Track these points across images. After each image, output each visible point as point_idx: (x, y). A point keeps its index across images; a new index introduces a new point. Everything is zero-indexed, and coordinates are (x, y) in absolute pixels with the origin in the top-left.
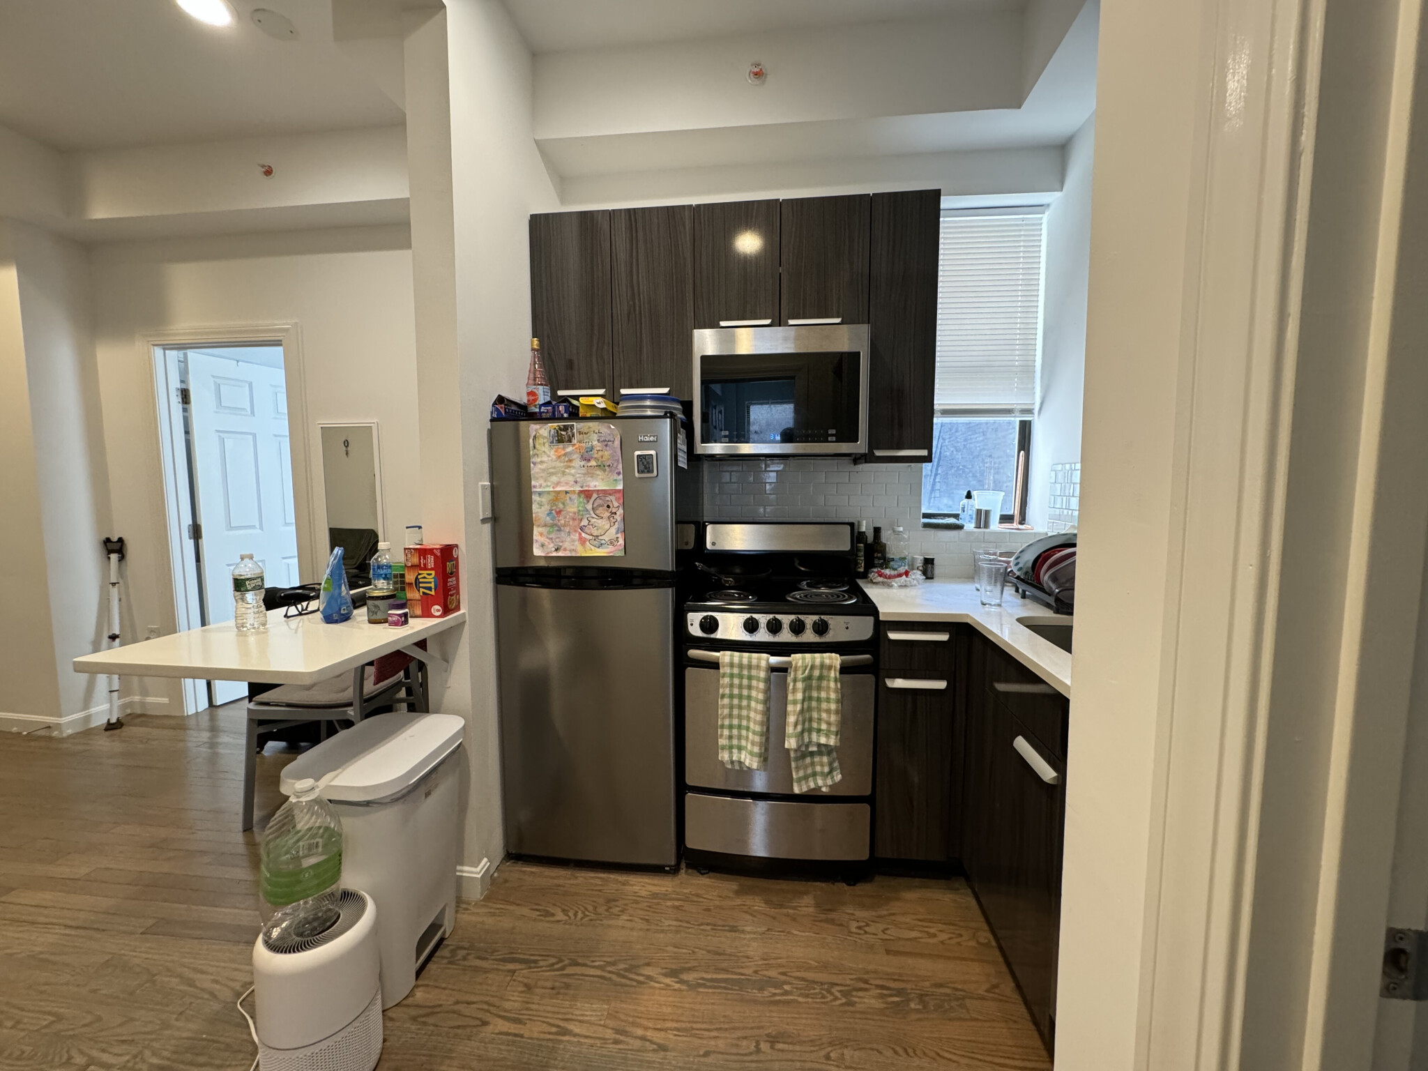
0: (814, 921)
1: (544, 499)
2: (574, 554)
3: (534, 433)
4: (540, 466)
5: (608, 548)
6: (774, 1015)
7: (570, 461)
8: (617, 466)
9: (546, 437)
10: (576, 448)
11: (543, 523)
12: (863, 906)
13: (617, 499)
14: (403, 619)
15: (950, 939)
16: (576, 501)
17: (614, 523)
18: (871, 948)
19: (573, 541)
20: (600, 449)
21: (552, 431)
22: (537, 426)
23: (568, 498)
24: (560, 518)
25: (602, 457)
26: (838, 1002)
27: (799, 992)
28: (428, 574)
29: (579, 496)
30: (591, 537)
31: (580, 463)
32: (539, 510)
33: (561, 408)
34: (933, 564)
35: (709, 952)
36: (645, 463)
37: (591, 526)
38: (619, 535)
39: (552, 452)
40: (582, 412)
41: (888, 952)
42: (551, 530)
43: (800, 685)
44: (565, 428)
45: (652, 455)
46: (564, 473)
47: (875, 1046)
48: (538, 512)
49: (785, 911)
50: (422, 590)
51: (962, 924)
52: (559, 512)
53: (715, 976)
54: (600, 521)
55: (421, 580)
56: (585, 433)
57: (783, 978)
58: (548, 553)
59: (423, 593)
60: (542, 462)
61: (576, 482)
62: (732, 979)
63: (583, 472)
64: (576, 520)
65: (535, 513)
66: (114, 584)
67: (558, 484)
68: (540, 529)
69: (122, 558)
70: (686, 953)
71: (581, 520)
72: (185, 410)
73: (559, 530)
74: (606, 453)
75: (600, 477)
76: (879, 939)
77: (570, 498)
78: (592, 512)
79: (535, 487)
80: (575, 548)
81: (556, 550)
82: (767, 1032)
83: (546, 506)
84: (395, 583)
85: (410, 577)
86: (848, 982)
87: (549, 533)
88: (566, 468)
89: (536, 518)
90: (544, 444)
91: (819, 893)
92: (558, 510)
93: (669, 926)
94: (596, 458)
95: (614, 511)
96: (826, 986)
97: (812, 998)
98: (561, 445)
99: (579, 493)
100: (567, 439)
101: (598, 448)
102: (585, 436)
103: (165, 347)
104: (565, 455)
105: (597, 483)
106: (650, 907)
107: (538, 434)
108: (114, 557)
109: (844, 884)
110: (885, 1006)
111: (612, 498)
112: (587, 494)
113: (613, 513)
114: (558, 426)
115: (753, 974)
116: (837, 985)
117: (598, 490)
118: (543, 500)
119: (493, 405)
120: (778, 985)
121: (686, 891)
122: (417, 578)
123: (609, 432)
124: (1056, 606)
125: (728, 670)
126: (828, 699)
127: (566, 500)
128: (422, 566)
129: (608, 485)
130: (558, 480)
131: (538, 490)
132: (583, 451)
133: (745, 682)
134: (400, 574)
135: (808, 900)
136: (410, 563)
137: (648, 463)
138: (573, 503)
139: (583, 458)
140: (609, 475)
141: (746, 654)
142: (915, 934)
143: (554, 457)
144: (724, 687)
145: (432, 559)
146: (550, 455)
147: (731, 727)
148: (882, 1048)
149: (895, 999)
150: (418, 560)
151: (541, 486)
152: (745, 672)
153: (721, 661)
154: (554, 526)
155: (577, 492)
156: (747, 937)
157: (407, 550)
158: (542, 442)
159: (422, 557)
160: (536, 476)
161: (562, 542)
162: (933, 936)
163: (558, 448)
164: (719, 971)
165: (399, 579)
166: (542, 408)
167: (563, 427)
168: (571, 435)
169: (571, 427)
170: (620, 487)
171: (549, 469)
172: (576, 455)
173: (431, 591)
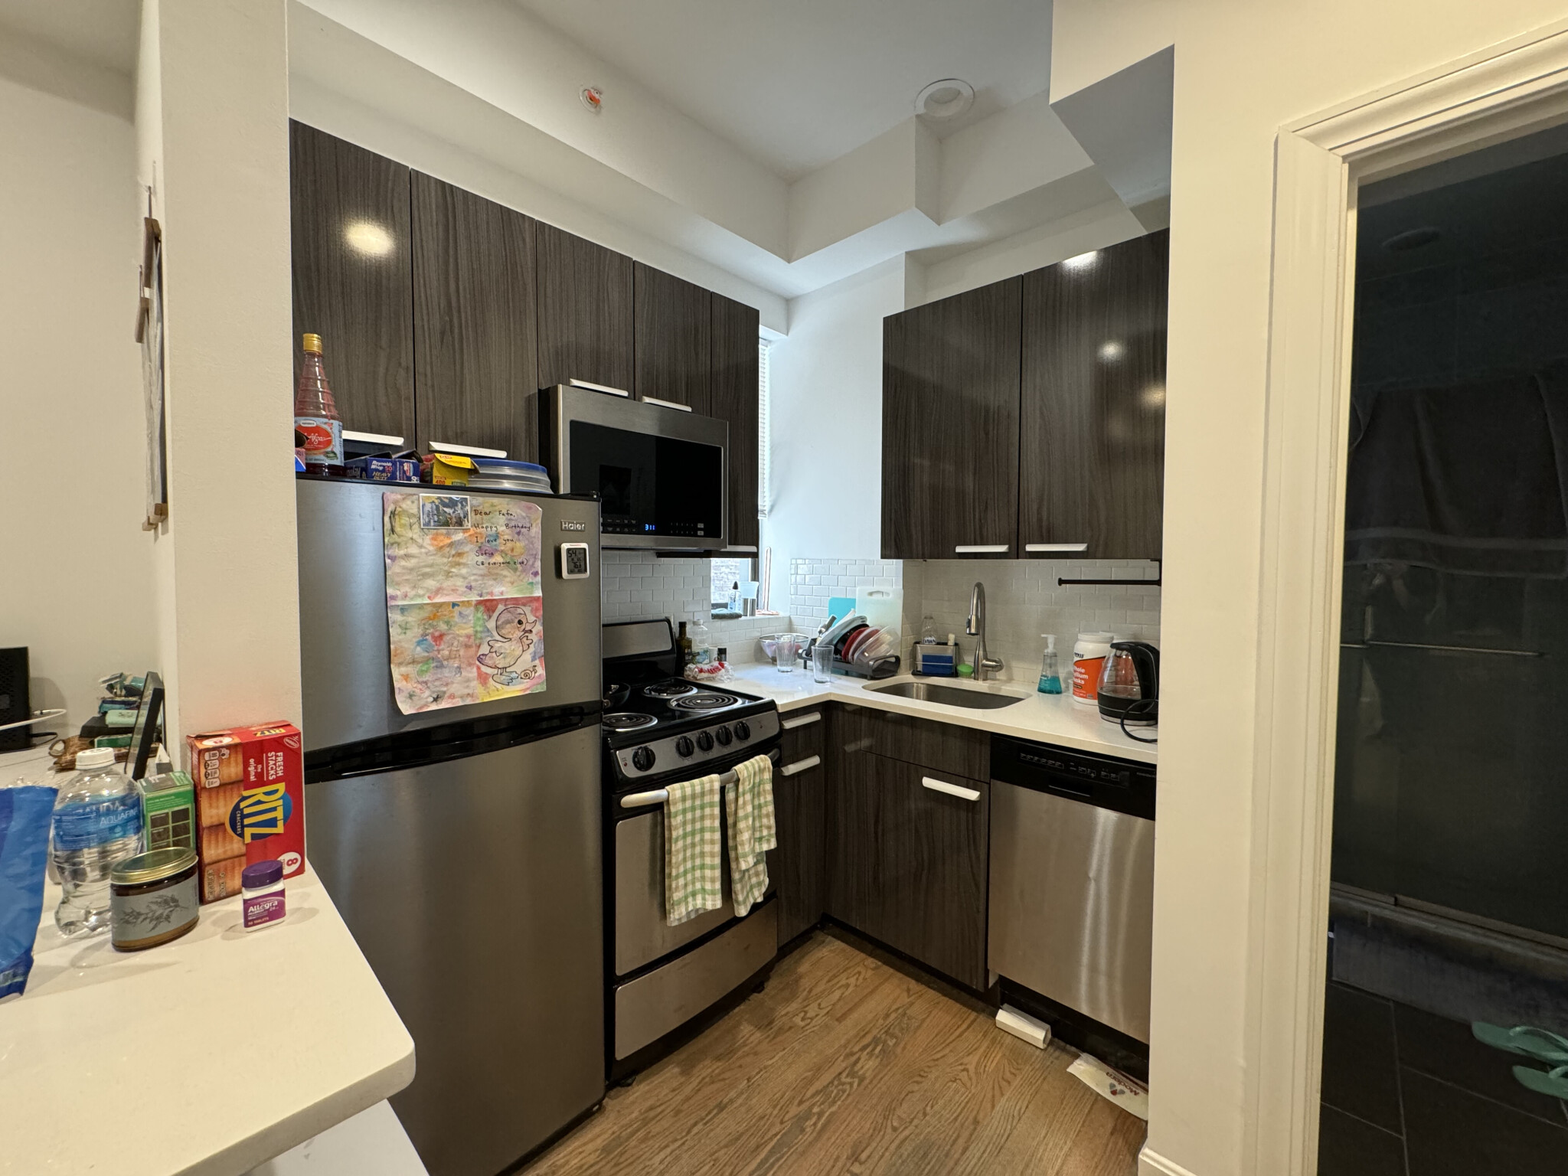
0: (770, 1041)
1: (412, 618)
2: (469, 701)
3: (392, 507)
4: (403, 563)
5: (523, 683)
6: (833, 1139)
7: (460, 555)
8: (533, 564)
9: (415, 516)
10: (470, 535)
11: (409, 659)
12: (788, 1000)
13: (534, 611)
15: (857, 979)
16: (471, 618)
17: (528, 645)
18: (826, 1026)
19: (468, 680)
20: (510, 538)
21: (428, 506)
23: (456, 614)
24: (441, 648)
25: (512, 550)
26: (855, 1085)
27: (826, 1104)
29: (477, 610)
30: (495, 671)
31: (477, 559)
32: (402, 637)
33: (406, 467)
34: (724, 654)
35: (726, 1146)
36: (576, 560)
37: (494, 654)
38: (537, 662)
39: (427, 541)
41: (839, 1020)
42: (425, 668)
43: (748, 797)
44: (452, 503)
45: (585, 549)
46: (448, 575)
47: (905, 1091)
48: (400, 641)
49: (740, 1053)
50: (248, 832)
51: (851, 964)
52: (439, 638)
53: (758, 1160)
54: (507, 645)
55: (246, 811)
56: (486, 514)
57: (804, 1106)
58: (421, 708)
60: (407, 556)
61: (470, 588)
62: (773, 1147)
63: (481, 572)
64: (471, 647)
65: (395, 643)
67: (438, 591)
68: (403, 669)
70: (711, 1168)
71: (479, 646)
73: (441, 666)
74: (518, 544)
75: (508, 579)
76: (823, 1016)
77: (460, 613)
78: (495, 633)
79: (394, 598)
80: (470, 692)
81: (436, 700)
82: (845, 1157)
83: (415, 630)
85: (215, 812)
86: (844, 1065)
87: (421, 673)
88: (452, 567)
89: (396, 650)
90: (412, 526)
91: (747, 1016)
92: (437, 634)
93: (661, 1162)
94: (502, 551)
95: (529, 628)
96: (836, 1083)
97: (839, 1099)
98: (443, 530)
99: (476, 605)
100: (454, 520)
101: (506, 537)
102: (485, 517)
104: (451, 545)
105: (503, 589)
106: (616, 1165)
107: (398, 509)
109: (756, 994)
110: (879, 1059)
111: (527, 609)
112: (488, 606)
113: (526, 632)
114: (439, 498)
115: (783, 1126)
116: (840, 1074)
117: (507, 599)
118: (410, 619)
120: (808, 1115)
121: (634, 1115)
122: (237, 807)
123: (524, 514)
124: (872, 674)
125: (680, 806)
126: (766, 802)
127: (453, 617)
128: (252, 778)
129: (521, 591)
130: (438, 585)
131: (400, 603)
132: (483, 540)
133: (698, 813)
134: (173, 813)
135: (746, 1029)
136: (217, 780)
137: (579, 559)
138: (464, 621)
139: (482, 551)
140: (522, 576)
141: (696, 781)
142: (837, 994)
143: (431, 548)
144: (676, 828)
145: (280, 759)
146: (425, 544)
147: (685, 873)
148: (909, 1088)
149: (879, 1048)
150: (241, 767)
151: (406, 596)
152: (698, 802)
153: (670, 798)
154: (431, 661)
155: (474, 603)
156: (740, 1101)
157: (207, 755)
158: (408, 524)
159: (252, 761)
160: (397, 579)
161: (447, 685)
162: (847, 986)
163: (437, 534)
164: (755, 1154)
165: (171, 825)
166: (374, 462)
167: (447, 501)
168: (462, 516)
169: (461, 503)
170: (538, 593)
171: (419, 568)
172: (471, 546)
173: (276, 826)
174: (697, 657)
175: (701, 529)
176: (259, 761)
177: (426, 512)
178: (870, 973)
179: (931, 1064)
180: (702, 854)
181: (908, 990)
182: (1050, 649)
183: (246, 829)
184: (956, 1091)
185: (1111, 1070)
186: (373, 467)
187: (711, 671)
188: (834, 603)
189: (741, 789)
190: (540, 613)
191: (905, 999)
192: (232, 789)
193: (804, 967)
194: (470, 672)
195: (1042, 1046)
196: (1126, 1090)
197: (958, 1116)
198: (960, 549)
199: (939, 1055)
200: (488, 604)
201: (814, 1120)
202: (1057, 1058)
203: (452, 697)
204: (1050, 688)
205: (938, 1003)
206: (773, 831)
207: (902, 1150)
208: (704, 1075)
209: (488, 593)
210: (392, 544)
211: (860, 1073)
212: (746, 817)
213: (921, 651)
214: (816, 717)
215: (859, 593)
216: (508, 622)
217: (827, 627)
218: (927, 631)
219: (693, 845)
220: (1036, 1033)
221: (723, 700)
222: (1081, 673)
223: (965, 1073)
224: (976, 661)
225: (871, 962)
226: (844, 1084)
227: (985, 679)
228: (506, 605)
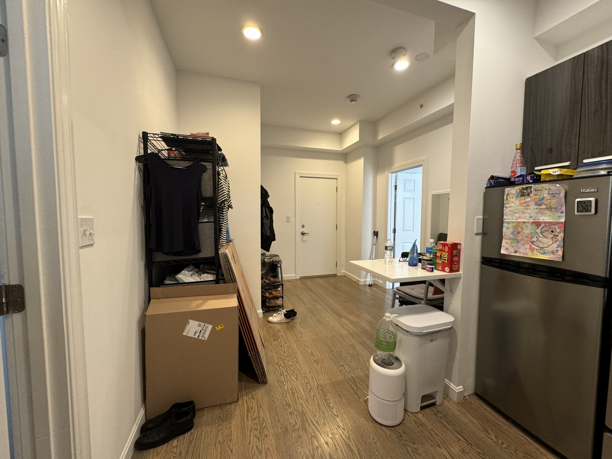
1: (510, 226)
2: (525, 256)
3: (507, 193)
4: (509, 209)
5: (550, 255)
7: (528, 206)
8: (561, 208)
9: (514, 194)
10: (533, 199)
11: (508, 238)
13: (560, 228)
14: (431, 269)
16: (530, 227)
17: (556, 241)
19: (526, 249)
21: (518, 191)
22: (509, 189)
23: (525, 226)
24: (519, 236)
25: (550, 203)
28: (445, 254)
29: (532, 225)
30: (538, 248)
31: (535, 207)
32: (507, 231)
33: (528, 178)
36: (585, 206)
37: (539, 242)
38: (559, 249)
39: (517, 201)
40: (543, 178)
42: (513, 241)
44: (527, 188)
46: (523, 212)
48: (506, 232)
52: (518, 233)
54: (545, 239)
56: (539, 190)
58: (510, 253)
59: (443, 261)
60: (510, 207)
61: (531, 217)
63: (536, 212)
64: (528, 237)
65: (504, 232)
66: (374, 244)
67: (519, 218)
68: (506, 241)
69: (377, 237)
71: (532, 238)
72: (395, 192)
73: (518, 242)
74: (553, 201)
75: (547, 214)
77: (526, 226)
78: (540, 234)
79: (505, 219)
80: (526, 253)
81: (515, 252)
83: (511, 229)
84: (433, 256)
85: (438, 254)
87: (512, 243)
88: (525, 210)
89: (504, 234)
90: (513, 197)
92: (518, 232)
94: (545, 204)
95: (556, 234)
98: (523, 198)
99: (532, 223)
100: (527, 194)
101: (548, 198)
102: (539, 192)
103: (392, 173)
104: (525, 203)
105: (545, 218)
107: (509, 193)
108: (375, 236)
111: (556, 227)
112: (538, 224)
113: (555, 236)
114: (523, 187)
117: (546, 222)
118: (509, 226)
119: (488, 181)
123: (556, 189)
127: (523, 227)
128: (443, 250)
129: (553, 219)
130: (520, 216)
131: (507, 221)
132: (537, 200)
134: (435, 252)
136: (439, 248)
138: (527, 228)
139: (537, 204)
140: (554, 214)
143: (518, 204)
146: (516, 203)
151: (509, 219)
154: (515, 240)
160: (507, 214)
161: (519, 248)
163: (521, 199)
165: (434, 254)
166: (516, 179)
167: (525, 188)
168: (530, 192)
169: (530, 188)
170: (563, 220)
171: (514, 210)
172: (532, 203)
176: (444, 247)
177: (517, 193)
190: (563, 229)
194: (528, 246)
200: (537, 223)
203: (520, 253)
209: (537, 219)
210: (506, 203)
228: (545, 224)
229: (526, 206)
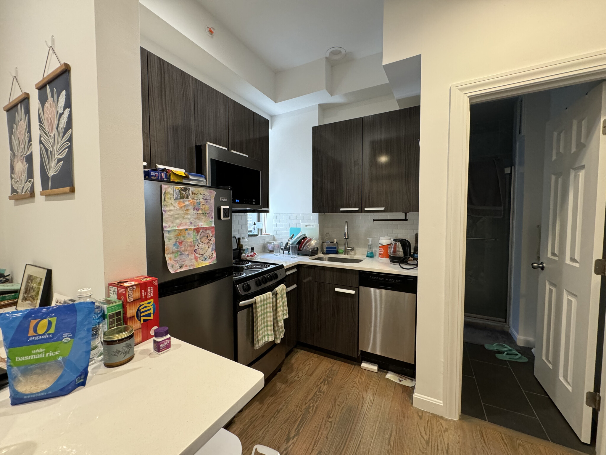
0: (289, 387)
1: (172, 235)
2: (192, 268)
3: (164, 191)
4: (168, 213)
5: (209, 260)
6: (320, 413)
7: (187, 210)
8: (211, 214)
9: (173, 194)
10: (191, 202)
11: (171, 251)
12: (291, 372)
13: (212, 232)
15: (313, 362)
16: (192, 235)
17: (210, 245)
18: (307, 378)
20: (204, 204)
21: (177, 191)
22: (166, 186)
23: (187, 233)
24: (182, 247)
25: (205, 208)
26: (322, 395)
27: (314, 403)
29: (194, 231)
30: (200, 256)
31: (193, 212)
32: (169, 243)
33: (162, 174)
34: (254, 249)
35: (284, 423)
37: (199, 249)
38: (213, 252)
39: (176, 205)
40: (172, 178)
41: (310, 376)
42: (177, 255)
43: (280, 299)
44: (185, 190)
45: (228, 209)
46: (184, 218)
47: (339, 393)
48: (168, 244)
49: (279, 393)
50: (142, 319)
51: (309, 357)
52: (181, 243)
53: (297, 425)
54: (203, 245)
55: (142, 311)
56: (196, 194)
57: (307, 405)
58: (176, 271)
60: (170, 210)
61: (191, 223)
62: (301, 420)
63: (194, 217)
64: (192, 246)
65: (166, 245)
67: (181, 224)
68: (169, 256)
70: (281, 432)
71: (194, 246)
73: (182, 254)
74: (207, 206)
75: (203, 220)
76: (305, 375)
77: (188, 233)
78: (199, 241)
79: (166, 227)
80: (192, 264)
81: (180, 267)
82: (325, 417)
83: (173, 240)
84: (111, 324)
86: (316, 389)
87: (175, 257)
88: (185, 215)
89: (167, 248)
91: (278, 380)
92: (180, 241)
93: (262, 433)
94: (201, 209)
95: (210, 238)
96: (315, 395)
97: (318, 400)
98: (182, 200)
99: (194, 230)
100: (186, 196)
101: (203, 203)
102: (196, 195)
104: (185, 206)
105: (202, 223)
106: (246, 438)
107: (167, 192)
109: (279, 373)
110: (327, 385)
111: (210, 232)
112: (197, 230)
113: (209, 240)
114: (180, 188)
115: (302, 412)
116: (316, 392)
117: (203, 228)
118: (171, 236)
121: (247, 421)
122: (138, 310)
123: (209, 195)
124: (311, 254)
125: (260, 304)
126: (285, 301)
127: (186, 235)
128: (143, 297)
129: (208, 224)
130: (180, 222)
131: (167, 229)
132: (195, 205)
133: (265, 306)
134: (116, 313)
135: (279, 385)
136: (132, 299)
137: (226, 212)
138: (190, 236)
139: (195, 209)
140: (208, 219)
141: (264, 295)
142: (307, 368)
143: (178, 207)
144: (259, 313)
145: (152, 289)
146: (176, 206)
147: (262, 329)
148: (340, 392)
149: (326, 382)
150: (140, 293)
151: (170, 226)
152: (265, 302)
153: (257, 301)
154: (178, 252)
155: (193, 229)
156: (284, 408)
157: (129, 288)
158: (170, 197)
159: (143, 290)
160: (166, 220)
161: (184, 261)
162: (310, 364)
163: (180, 202)
164: (295, 423)
165: (115, 318)
166: (152, 172)
167: (183, 189)
168: (188, 195)
169: (188, 190)
170: (213, 225)
171: (174, 215)
172: (191, 207)
173: (151, 316)
174: (245, 251)
175: (254, 202)
176: (145, 291)
177: (176, 193)
178: (316, 359)
179: (344, 383)
180: (267, 321)
181: (331, 362)
182: (370, 243)
183: (141, 318)
184: (354, 390)
185: (398, 375)
186: (151, 174)
187: (251, 256)
188: (292, 229)
189: (278, 297)
190: (214, 233)
191: (330, 365)
192: (137, 302)
193: (293, 361)
194: (192, 256)
195: (376, 371)
196: (404, 380)
197: (357, 397)
198: (341, 209)
199: (346, 381)
200: (197, 229)
201: (312, 408)
202: (382, 374)
204: (371, 256)
205: (341, 365)
206: (287, 311)
207: (343, 411)
208: (268, 402)
209: (197, 225)
210: (165, 206)
211: (323, 390)
212: (280, 307)
213: (325, 245)
214: (295, 270)
215: (302, 226)
216: (204, 236)
217: (291, 238)
218: (327, 238)
219: (264, 318)
220: (374, 368)
221: (265, 266)
222: (382, 250)
223: (356, 384)
224: (345, 249)
225: (315, 355)
226: (318, 395)
227: (348, 254)
228: (203, 230)
229: (185, 211)
